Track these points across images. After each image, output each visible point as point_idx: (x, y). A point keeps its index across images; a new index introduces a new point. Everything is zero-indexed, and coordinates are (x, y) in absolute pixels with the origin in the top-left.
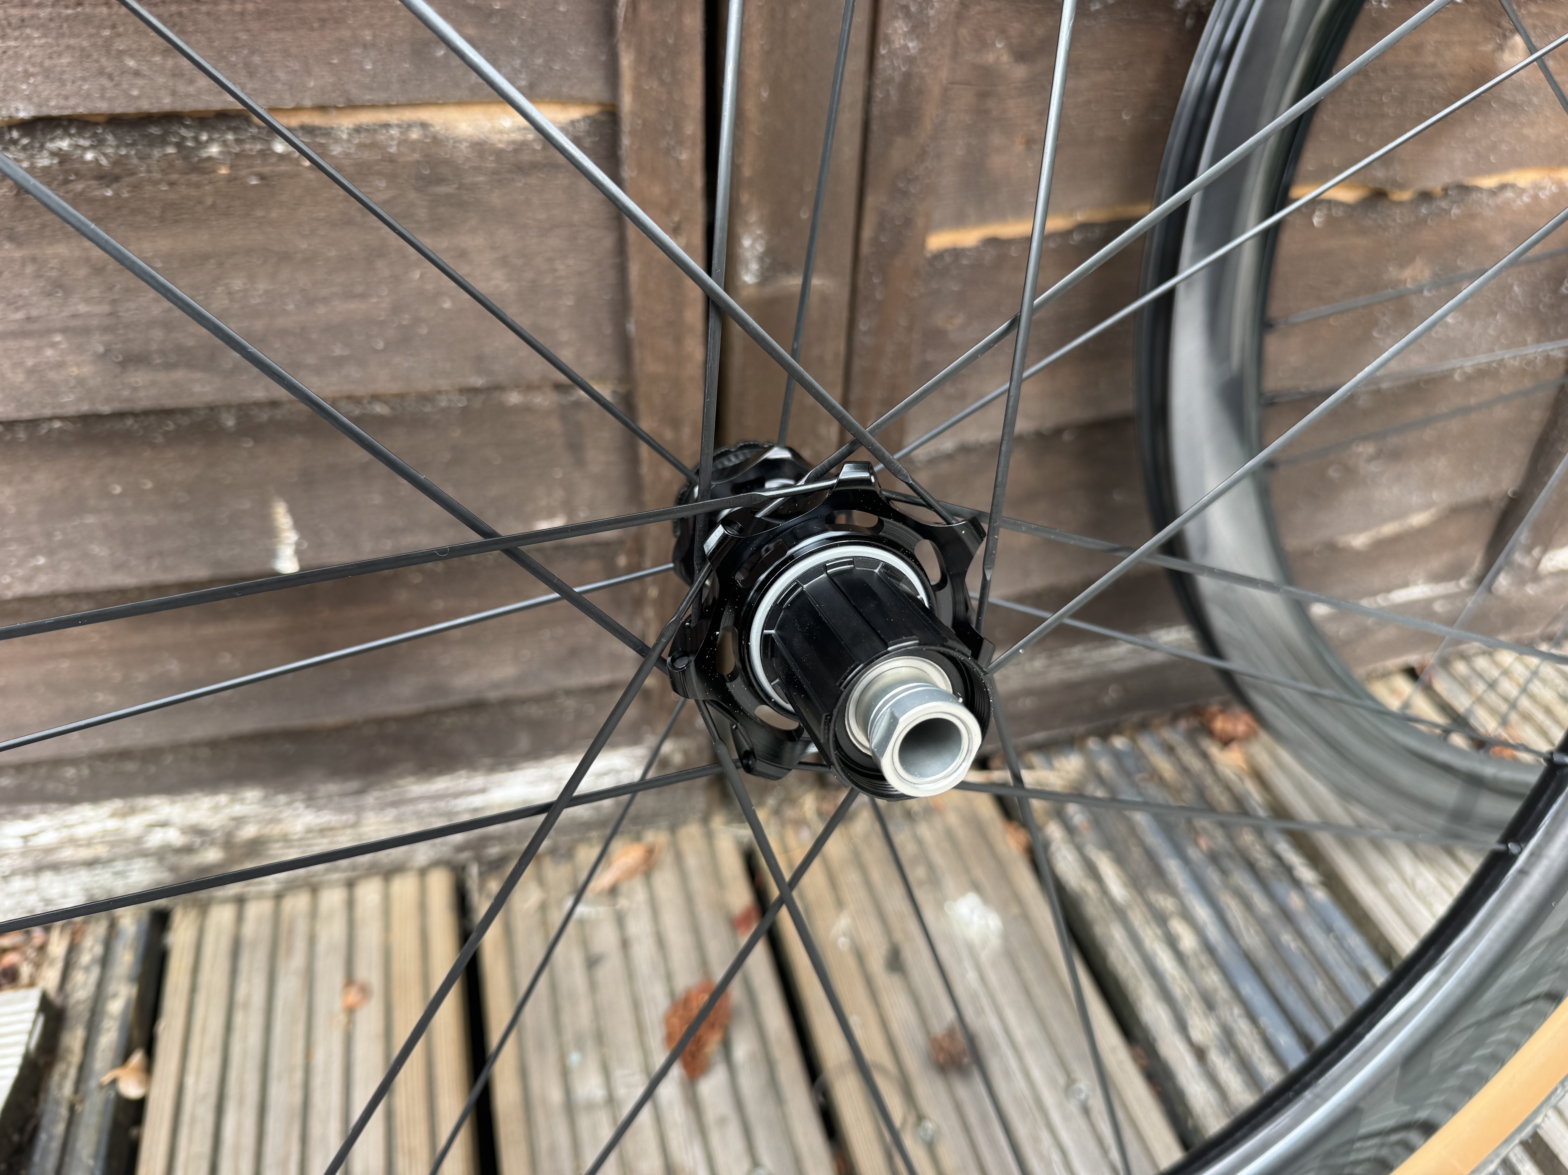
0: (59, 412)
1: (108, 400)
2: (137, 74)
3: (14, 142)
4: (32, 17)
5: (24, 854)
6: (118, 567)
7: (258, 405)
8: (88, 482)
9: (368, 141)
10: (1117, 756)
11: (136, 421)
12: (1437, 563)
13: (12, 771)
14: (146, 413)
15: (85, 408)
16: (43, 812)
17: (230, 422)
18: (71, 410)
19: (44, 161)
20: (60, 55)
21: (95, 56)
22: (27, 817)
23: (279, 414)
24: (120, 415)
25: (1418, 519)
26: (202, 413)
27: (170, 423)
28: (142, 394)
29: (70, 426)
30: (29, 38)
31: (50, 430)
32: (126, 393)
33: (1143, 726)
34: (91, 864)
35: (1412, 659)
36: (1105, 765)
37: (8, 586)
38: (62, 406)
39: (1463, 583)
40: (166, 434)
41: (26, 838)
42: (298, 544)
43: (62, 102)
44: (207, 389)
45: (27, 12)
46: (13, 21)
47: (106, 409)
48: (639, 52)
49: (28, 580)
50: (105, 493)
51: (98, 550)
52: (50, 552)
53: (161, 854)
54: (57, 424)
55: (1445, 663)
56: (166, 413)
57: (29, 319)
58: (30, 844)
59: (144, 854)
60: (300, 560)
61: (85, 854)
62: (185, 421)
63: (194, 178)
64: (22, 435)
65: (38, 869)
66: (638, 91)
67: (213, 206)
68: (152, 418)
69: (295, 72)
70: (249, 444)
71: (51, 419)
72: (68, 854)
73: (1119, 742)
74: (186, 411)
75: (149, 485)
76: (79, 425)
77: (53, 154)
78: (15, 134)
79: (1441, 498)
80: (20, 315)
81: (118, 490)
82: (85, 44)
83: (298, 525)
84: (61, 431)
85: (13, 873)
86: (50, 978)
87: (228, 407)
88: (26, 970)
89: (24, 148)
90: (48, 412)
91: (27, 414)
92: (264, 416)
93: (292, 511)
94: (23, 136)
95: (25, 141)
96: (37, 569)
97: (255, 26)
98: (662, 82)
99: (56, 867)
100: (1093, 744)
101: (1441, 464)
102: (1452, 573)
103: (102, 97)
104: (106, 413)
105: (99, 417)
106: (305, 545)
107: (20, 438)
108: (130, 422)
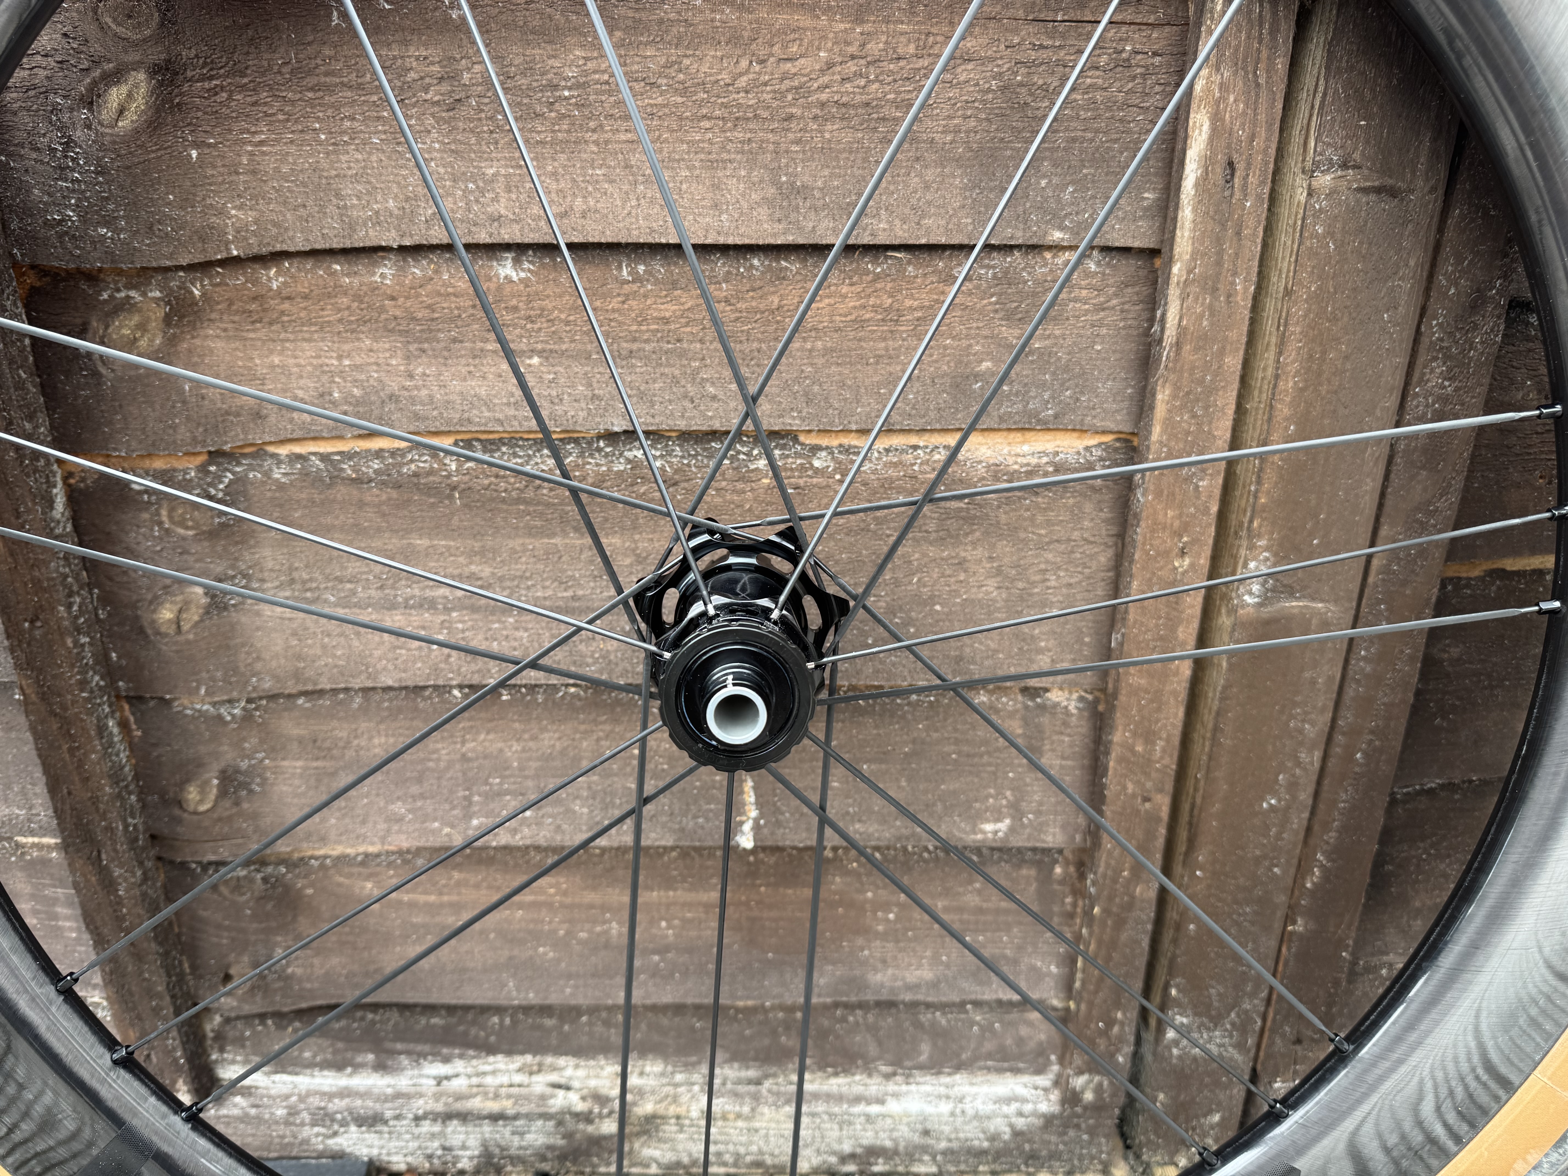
2: (714, 398)
3: (599, 450)
4: (639, 350)
5: (437, 1097)
9: (895, 460)
13: (443, 1012)
16: (461, 1056)
19: (619, 467)
20: (655, 381)
21: (683, 382)
22: (446, 1060)
30: (633, 366)
34: (495, 1118)
41: (439, 1080)
42: (756, 820)
43: (650, 420)
45: (635, 346)
46: (624, 353)
48: (1177, 388)
53: (559, 1119)
57: (574, 598)
58: (444, 1087)
59: (545, 1116)
60: (757, 836)
61: (493, 1106)
63: (740, 486)
65: (447, 1117)
66: (1168, 423)
67: (750, 510)
69: (845, 400)
72: (476, 1104)
77: (629, 461)
78: (602, 444)
80: (569, 594)
82: (677, 372)
83: (759, 804)
85: (425, 1117)
89: (607, 455)
94: (607, 446)
95: (608, 450)
97: (820, 361)
98: (1194, 416)
99: (464, 1117)
103: (683, 416)
106: (763, 822)
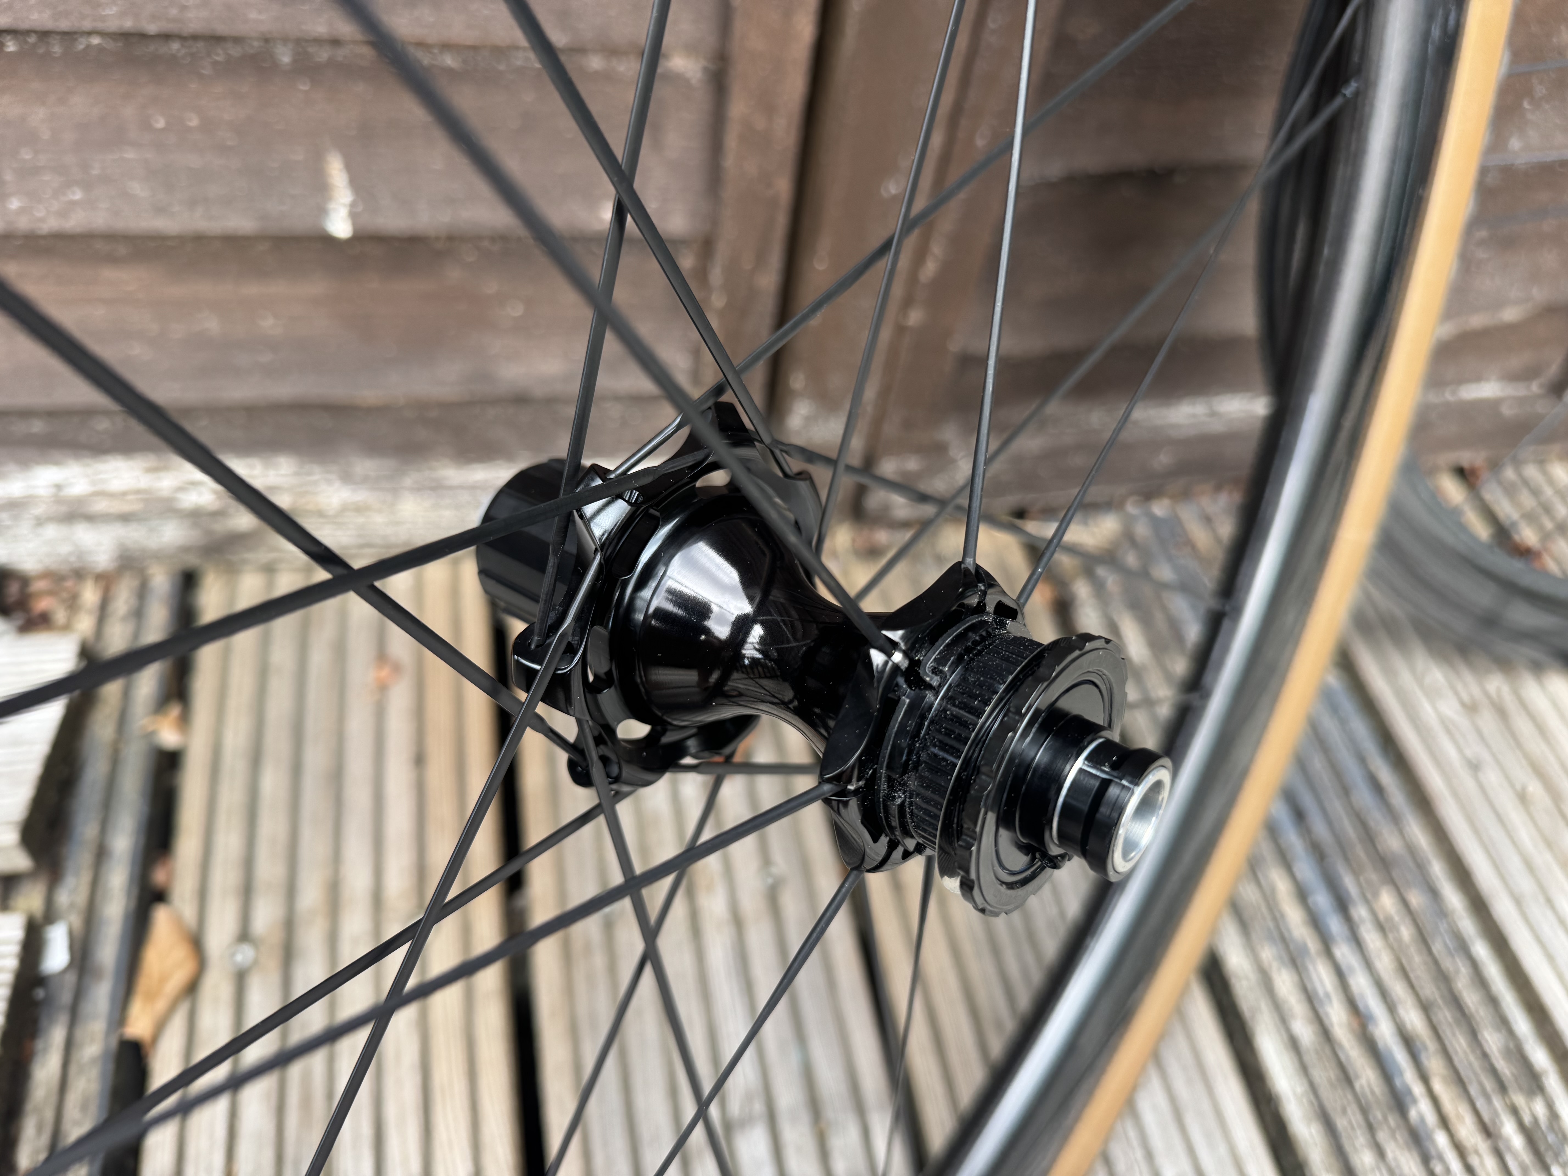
0: (100, 26)
1: (154, 18)
5: (56, 502)
6: (160, 210)
7: (318, 41)
8: (129, 111)
10: (1155, 522)
11: (182, 46)
12: (1516, 362)
14: (195, 37)
15: (128, 24)
16: (75, 460)
17: (285, 57)
18: (113, 25)
22: (59, 463)
23: (341, 54)
24: (166, 37)
25: (1510, 315)
26: (256, 44)
27: (220, 51)
28: (191, 15)
29: (110, 45)
31: (88, 46)
32: (174, 12)
33: (1186, 495)
34: (125, 518)
35: (1467, 457)
36: (1142, 530)
37: (42, 220)
38: (103, 19)
39: (1535, 387)
40: (215, 63)
41: (57, 486)
42: (353, 205)
44: (263, 17)
47: (152, 28)
49: (63, 214)
50: (146, 125)
51: (138, 189)
52: (87, 185)
53: (196, 516)
54: (96, 41)
55: (1495, 466)
56: (216, 39)
58: (62, 494)
59: (177, 515)
60: (354, 224)
61: (117, 507)
62: (235, 51)
64: (57, 49)
65: (72, 518)
68: (200, 44)
70: (304, 86)
71: (89, 33)
72: (101, 506)
73: (1160, 508)
74: (237, 40)
75: (194, 121)
76: (120, 44)
79: (1540, 294)
81: (160, 123)
83: (355, 183)
84: (100, 49)
85: (46, 520)
86: (85, 625)
87: (285, 40)
88: (60, 616)
90: (87, 25)
91: (64, 25)
92: (323, 55)
93: (349, 167)
96: (73, 203)
99: (91, 518)
100: (1131, 508)
101: (1549, 259)
102: (1526, 375)
104: (152, 33)
105: (143, 36)
106: (360, 209)
107: (55, 53)
108: (175, 46)
